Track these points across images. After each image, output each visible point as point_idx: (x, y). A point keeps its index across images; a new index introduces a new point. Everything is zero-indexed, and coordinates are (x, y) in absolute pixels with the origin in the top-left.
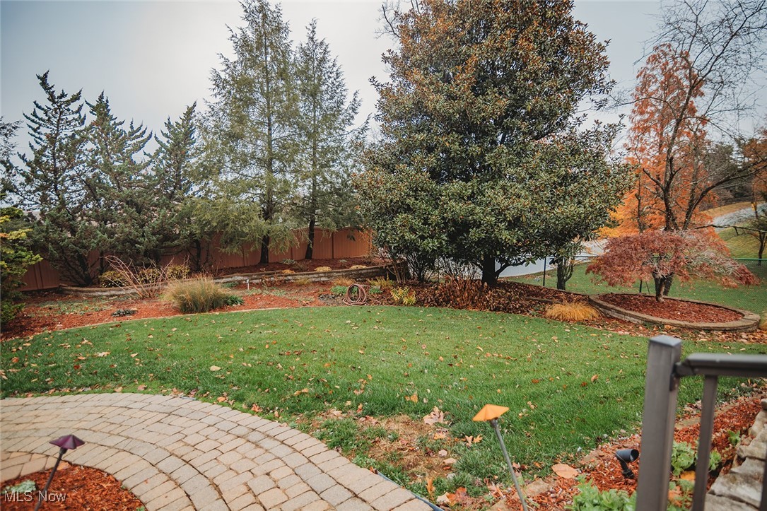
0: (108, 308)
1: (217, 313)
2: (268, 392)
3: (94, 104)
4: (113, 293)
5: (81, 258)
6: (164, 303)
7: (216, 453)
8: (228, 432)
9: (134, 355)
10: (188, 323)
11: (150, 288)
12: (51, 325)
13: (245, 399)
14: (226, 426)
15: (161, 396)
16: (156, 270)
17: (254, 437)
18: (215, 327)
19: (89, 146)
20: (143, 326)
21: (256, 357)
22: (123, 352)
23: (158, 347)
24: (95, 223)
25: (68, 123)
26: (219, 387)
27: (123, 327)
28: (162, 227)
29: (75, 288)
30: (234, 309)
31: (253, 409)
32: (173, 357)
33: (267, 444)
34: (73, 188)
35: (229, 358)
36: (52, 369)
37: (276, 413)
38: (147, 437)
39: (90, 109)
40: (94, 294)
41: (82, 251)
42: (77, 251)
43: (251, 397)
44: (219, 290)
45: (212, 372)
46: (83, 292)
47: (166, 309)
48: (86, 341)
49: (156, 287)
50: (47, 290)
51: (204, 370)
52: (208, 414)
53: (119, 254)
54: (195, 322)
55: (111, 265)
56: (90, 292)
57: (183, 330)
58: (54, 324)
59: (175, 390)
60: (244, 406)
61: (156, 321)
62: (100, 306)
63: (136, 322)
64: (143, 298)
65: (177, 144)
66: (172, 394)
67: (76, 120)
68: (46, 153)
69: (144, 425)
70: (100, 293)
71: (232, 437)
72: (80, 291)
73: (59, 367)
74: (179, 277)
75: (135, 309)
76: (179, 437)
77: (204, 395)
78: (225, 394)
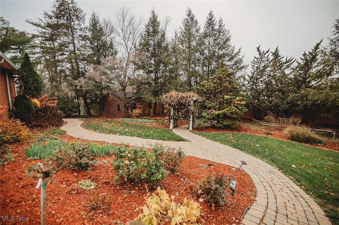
0: (264, 130)
1: (308, 145)
2: (312, 185)
3: (274, 52)
4: (267, 124)
5: (259, 110)
6: (285, 134)
7: (280, 190)
8: (287, 187)
9: (267, 150)
10: (291, 145)
11: (281, 126)
12: (246, 131)
13: (300, 182)
14: (288, 185)
15: (271, 166)
16: (285, 119)
17: (296, 194)
18: (303, 151)
19: (269, 69)
20: (273, 140)
21: (316, 171)
22: (264, 147)
23: (276, 150)
24: (266, 98)
25: (263, 61)
26: (292, 173)
27: (266, 138)
28: (292, 101)
29: (255, 120)
30: (319, 146)
31: (302, 187)
32: (280, 155)
33: (300, 199)
34: (261, 85)
35: (302, 165)
36: (244, 145)
37: (311, 193)
38: (263, 175)
39: (272, 54)
40: (261, 123)
41: (260, 108)
42: (258, 108)
43: (304, 183)
44: (312, 135)
45: (292, 167)
46: (257, 122)
47: (285, 136)
48: (254, 140)
49: (284, 126)
50: (247, 119)
51: (289, 165)
52: (283, 179)
53: (271, 111)
54: (295, 146)
55: (268, 114)
56: (259, 122)
57: (288, 147)
58: (247, 131)
59: (276, 166)
60: (298, 184)
61: (279, 140)
62: (261, 128)
63: (272, 138)
64: (277, 129)
65: (306, 64)
66: (274, 167)
67: (266, 60)
68: (255, 73)
69: (262, 171)
70: (263, 124)
71: (288, 189)
72: (257, 121)
73: (246, 145)
74: (295, 124)
75: (273, 133)
76: (271, 179)
77: (285, 173)
78: (293, 176)
